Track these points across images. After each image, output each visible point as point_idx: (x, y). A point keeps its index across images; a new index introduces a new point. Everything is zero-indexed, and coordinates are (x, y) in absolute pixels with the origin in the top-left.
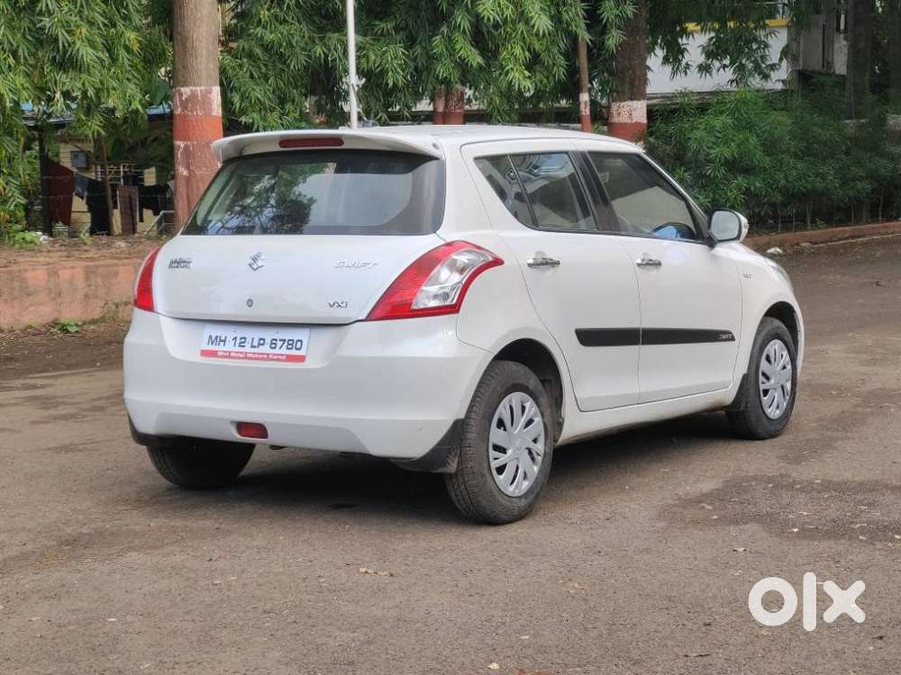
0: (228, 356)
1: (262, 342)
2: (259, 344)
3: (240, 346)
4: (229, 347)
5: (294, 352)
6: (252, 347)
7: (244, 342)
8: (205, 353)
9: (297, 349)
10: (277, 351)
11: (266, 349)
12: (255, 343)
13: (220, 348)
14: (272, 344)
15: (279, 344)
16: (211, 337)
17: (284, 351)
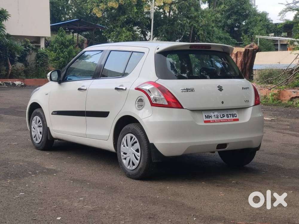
0: (214, 122)
1: (224, 116)
2: (223, 117)
3: (217, 118)
4: (213, 118)
5: (235, 118)
6: (221, 118)
7: (218, 116)
8: (205, 122)
9: (235, 117)
10: (229, 118)
11: (225, 118)
12: (222, 116)
13: (210, 119)
14: (227, 116)
15: (229, 116)
16: (206, 116)
17: (232, 118)
